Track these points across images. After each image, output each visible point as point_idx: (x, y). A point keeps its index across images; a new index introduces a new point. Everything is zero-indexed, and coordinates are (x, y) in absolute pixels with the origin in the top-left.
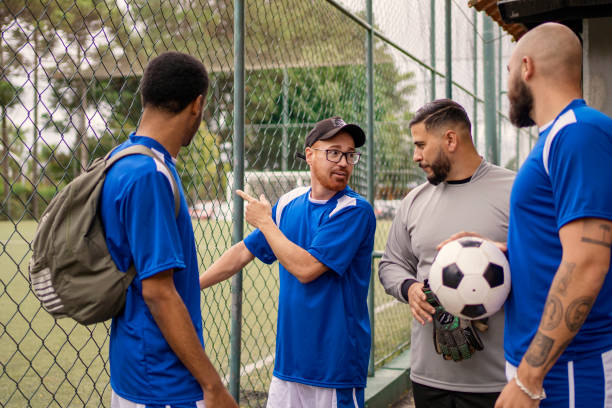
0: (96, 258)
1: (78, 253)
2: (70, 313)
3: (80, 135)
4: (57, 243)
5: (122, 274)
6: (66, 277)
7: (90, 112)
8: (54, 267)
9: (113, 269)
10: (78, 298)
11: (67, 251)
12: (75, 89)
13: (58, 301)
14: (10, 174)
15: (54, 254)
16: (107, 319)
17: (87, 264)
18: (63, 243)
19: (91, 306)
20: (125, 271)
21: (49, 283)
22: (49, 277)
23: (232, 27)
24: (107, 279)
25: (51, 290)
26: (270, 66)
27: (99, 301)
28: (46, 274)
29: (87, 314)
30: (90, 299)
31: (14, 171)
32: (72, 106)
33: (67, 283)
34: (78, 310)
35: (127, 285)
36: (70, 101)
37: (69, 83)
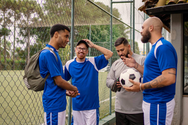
0: (37, 75)
1: (33, 73)
2: (32, 88)
3: (28, 44)
4: (28, 71)
5: (43, 79)
6: (30, 80)
7: (31, 38)
8: (28, 77)
9: (41, 78)
10: (33, 85)
11: (30, 73)
12: (26, 31)
13: (29, 86)
14: (6, 56)
15: (27, 74)
16: (42, 90)
17: (35, 76)
18: (29, 71)
19: (36, 87)
20: (44, 78)
21: (27, 81)
22: (26, 80)
23: (71, 15)
24: (40, 80)
25: (27, 83)
26: (86, 25)
27: (38, 85)
28: (26, 79)
29: (35, 89)
30: (35, 85)
31: (7, 55)
32: (26, 36)
33: (31, 81)
34: (33, 88)
35: (45, 82)
36: (25, 34)
37: (25, 29)
